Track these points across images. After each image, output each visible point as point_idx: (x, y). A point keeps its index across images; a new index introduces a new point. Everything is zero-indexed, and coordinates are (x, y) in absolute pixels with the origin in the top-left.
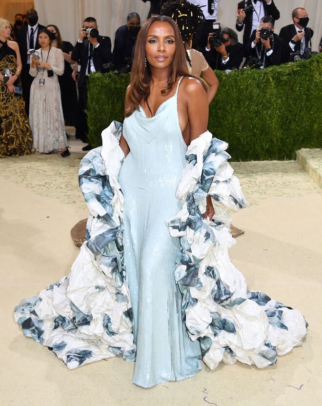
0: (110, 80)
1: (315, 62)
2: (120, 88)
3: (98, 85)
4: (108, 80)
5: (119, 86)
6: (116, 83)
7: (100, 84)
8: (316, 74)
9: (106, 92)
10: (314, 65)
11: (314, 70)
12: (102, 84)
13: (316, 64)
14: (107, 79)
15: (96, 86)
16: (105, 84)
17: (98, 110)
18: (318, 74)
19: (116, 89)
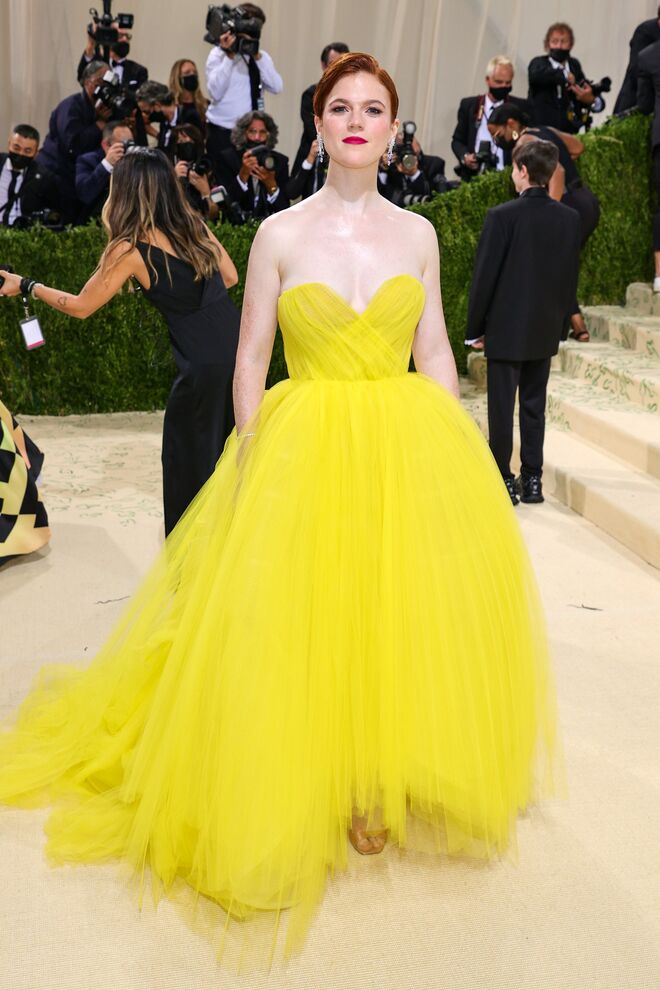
0: (41, 243)
1: (444, 208)
2: (62, 258)
3: (16, 252)
4: (38, 242)
5: (60, 255)
6: (53, 248)
7: (20, 250)
8: (446, 231)
9: (33, 267)
10: (442, 215)
11: (442, 224)
12: (24, 250)
13: (446, 212)
14: (36, 239)
15: (11, 254)
16: (31, 251)
17: (16, 305)
18: (450, 231)
19: (54, 260)
